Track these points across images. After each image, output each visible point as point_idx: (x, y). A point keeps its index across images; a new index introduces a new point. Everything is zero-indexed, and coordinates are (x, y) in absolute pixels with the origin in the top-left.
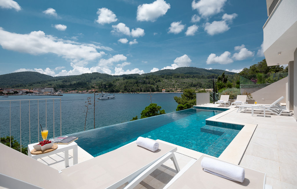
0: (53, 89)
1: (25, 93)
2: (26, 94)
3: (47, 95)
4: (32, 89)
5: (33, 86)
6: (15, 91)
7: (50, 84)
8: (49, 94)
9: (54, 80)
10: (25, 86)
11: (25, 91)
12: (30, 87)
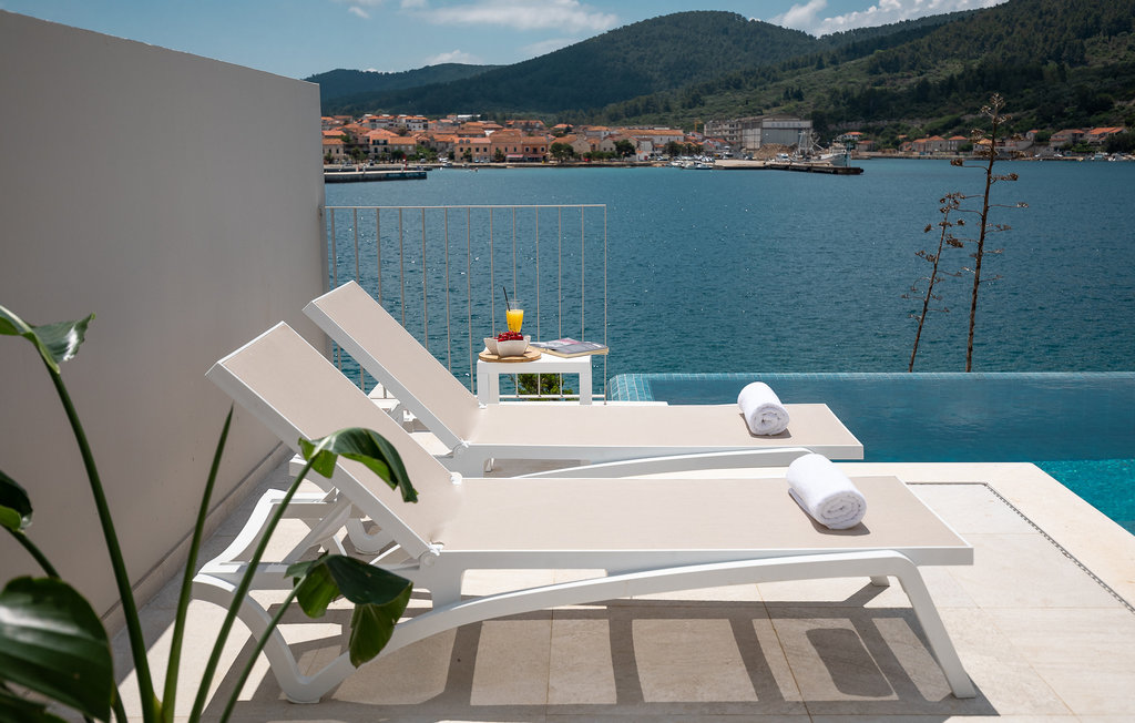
0: (807, 124)
1: (664, 152)
2: (667, 157)
3: (772, 167)
4: (700, 129)
5: (703, 105)
6: (620, 139)
7: (796, 88)
8: (782, 158)
9: (821, 60)
10: (668, 109)
11: (665, 141)
12: (691, 112)
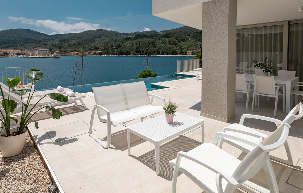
0: (48, 50)
1: (16, 55)
2: (17, 55)
3: (41, 57)
4: (24, 50)
5: (25, 46)
6: (5, 52)
7: (45, 44)
8: (43, 56)
9: (50, 39)
10: (16, 46)
11: (16, 52)
12: (22, 47)
